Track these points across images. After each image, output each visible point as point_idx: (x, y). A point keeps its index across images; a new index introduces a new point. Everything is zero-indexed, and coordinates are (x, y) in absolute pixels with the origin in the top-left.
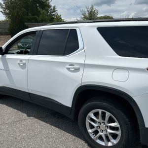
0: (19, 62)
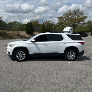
0: (44, 44)
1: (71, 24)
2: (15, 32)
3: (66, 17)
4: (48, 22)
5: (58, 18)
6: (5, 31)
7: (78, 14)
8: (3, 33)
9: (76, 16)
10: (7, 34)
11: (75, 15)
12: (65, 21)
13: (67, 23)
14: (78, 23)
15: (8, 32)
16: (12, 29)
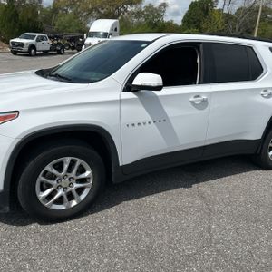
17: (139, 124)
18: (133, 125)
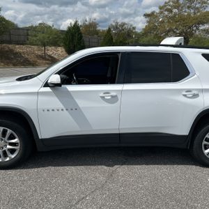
0: (102, 95)
1: (178, 32)
2: (37, 50)
3: (166, 13)
4: (120, 25)
5: (146, 15)
6: (11, 46)
7: (198, 6)
8: (7, 51)
9: (192, 11)
10: (17, 53)
11: (189, 7)
12: (163, 22)
13: (167, 29)
14: (195, 28)
15: (18, 49)
16: (28, 42)
17: (53, 110)
18: (48, 110)
